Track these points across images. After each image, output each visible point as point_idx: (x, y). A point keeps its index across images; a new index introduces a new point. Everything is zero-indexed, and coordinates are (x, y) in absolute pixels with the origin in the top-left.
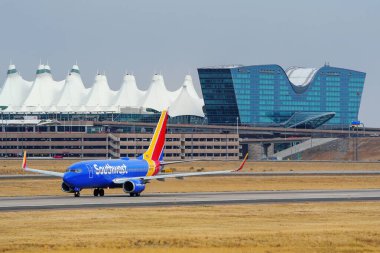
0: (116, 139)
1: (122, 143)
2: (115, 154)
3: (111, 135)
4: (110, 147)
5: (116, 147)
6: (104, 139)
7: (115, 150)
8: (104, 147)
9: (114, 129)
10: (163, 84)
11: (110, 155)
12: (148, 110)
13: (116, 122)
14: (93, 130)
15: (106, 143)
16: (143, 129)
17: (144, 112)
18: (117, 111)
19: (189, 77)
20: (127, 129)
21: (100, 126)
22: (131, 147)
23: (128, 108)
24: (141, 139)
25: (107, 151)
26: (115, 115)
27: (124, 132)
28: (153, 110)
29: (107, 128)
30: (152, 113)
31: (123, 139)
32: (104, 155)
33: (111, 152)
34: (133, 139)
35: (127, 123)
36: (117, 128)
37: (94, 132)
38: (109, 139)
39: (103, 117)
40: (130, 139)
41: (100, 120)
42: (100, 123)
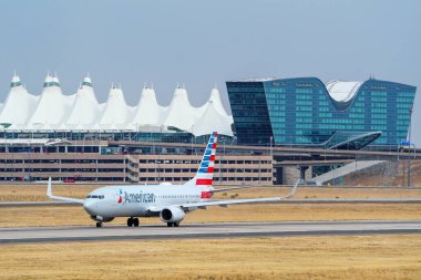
0: (134, 161)
1: (142, 166)
2: (134, 178)
3: (129, 157)
4: (127, 170)
5: (134, 170)
7: (133, 174)
8: (121, 170)
9: (132, 150)
10: (187, 99)
11: (127, 179)
12: (170, 128)
13: (133, 142)
14: (109, 150)
15: (123, 166)
16: (164, 150)
17: (166, 130)
18: (135, 129)
19: (215, 91)
20: (146, 150)
21: (117, 146)
22: (152, 170)
23: (147, 126)
24: (162, 162)
25: (124, 175)
26: (133, 134)
27: (144, 153)
28: (175, 129)
29: (123, 148)
30: (174, 132)
31: (142, 161)
32: (121, 179)
33: (129, 176)
34: (154, 161)
35: (146, 143)
36: (135, 148)
37: (109, 153)
38: (127, 161)
39: (118, 136)
40: (150, 161)
41: (116, 139)
42: (116, 142)
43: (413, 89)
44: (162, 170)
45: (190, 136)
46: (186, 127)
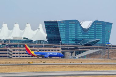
0: (11, 50)
1: (14, 52)
2: (11, 56)
3: (9, 48)
4: (8, 53)
5: (11, 53)
6: (6, 50)
7: (10, 55)
8: (6, 53)
9: (10, 46)
10: (30, 28)
11: (8, 56)
12: (24, 38)
13: (11, 43)
14: (2, 46)
15: (7, 52)
16: (22, 46)
17: (23, 39)
18: (12, 39)
19: (41, 25)
20: (16, 46)
21: (4, 44)
22: (17, 53)
23: (16, 37)
24: (21, 50)
25: (7, 55)
26: (11, 40)
27: (14, 47)
28: (26, 38)
29: (7, 45)
30: (26, 39)
31: (14, 50)
32: (6, 56)
33: (9, 55)
34: (18, 50)
35: (16, 43)
36: (12, 45)
37: (2, 47)
38: (8, 50)
39: (5, 41)
40: (17, 50)
41: (4, 42)
42: (4, 43)
43: (111, 24)
44: (21, 53)
45: (31, 41)
46: (30, 38)
